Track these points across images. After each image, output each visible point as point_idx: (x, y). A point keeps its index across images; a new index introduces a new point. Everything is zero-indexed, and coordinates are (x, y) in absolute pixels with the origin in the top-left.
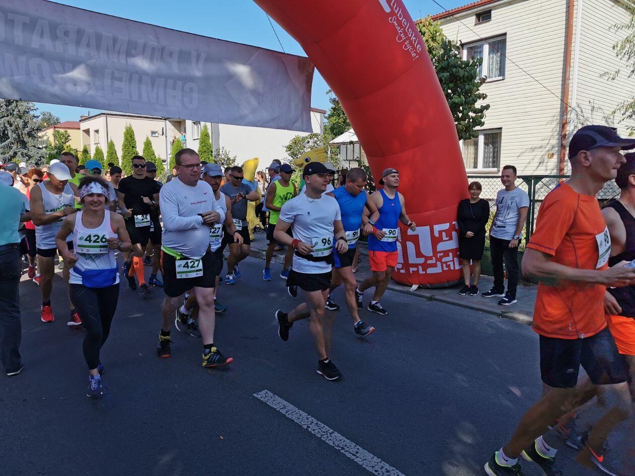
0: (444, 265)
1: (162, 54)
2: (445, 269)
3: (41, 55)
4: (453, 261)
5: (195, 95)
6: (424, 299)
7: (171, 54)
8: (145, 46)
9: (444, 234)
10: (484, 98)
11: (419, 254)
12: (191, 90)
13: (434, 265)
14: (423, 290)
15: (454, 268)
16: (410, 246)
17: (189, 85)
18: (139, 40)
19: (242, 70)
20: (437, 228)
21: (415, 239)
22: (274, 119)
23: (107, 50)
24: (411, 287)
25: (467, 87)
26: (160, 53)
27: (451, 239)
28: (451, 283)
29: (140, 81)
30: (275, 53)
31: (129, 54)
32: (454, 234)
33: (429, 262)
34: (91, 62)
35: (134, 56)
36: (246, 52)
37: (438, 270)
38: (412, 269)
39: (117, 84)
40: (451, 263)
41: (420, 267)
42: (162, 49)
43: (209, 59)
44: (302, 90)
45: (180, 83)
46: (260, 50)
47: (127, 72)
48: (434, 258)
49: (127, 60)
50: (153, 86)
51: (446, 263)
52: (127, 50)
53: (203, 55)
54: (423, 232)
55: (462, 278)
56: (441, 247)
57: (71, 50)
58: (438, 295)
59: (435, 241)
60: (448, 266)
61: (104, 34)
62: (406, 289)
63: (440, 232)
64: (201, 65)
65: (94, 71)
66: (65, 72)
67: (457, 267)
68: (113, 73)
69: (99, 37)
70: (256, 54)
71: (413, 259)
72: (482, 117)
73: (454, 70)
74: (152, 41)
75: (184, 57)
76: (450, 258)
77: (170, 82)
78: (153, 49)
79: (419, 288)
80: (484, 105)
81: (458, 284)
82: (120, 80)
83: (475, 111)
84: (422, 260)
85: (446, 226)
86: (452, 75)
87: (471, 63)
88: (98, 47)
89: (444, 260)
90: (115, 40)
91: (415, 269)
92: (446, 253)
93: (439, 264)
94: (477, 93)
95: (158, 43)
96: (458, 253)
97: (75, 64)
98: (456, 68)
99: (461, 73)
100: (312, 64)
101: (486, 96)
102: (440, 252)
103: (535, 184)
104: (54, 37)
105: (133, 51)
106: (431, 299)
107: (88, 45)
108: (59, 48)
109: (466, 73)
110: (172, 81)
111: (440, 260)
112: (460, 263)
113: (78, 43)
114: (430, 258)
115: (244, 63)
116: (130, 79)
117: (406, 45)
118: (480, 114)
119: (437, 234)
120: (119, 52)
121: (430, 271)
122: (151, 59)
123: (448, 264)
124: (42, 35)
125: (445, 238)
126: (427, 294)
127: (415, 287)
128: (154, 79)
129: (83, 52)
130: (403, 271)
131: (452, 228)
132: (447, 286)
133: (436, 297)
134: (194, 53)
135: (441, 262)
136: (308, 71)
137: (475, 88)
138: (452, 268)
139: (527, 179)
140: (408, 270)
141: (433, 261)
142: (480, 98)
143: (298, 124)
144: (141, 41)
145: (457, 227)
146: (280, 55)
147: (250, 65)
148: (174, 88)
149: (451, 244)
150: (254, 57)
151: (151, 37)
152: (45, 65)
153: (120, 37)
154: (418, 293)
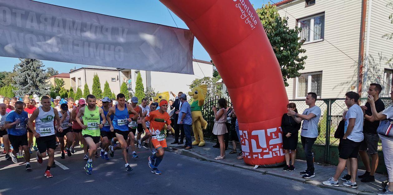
0: (274, 153)
1: (101, 30)
2: (274, 155)
3: (32, 32)
4: (279, 150)
5: (122, 54)
6: (261, 173)
7: (107, 30)
8: (91, 26)
9: (273, 134)
10: (304, 52)
11: (258, 147)
12: (119, 50)
13: (268, 153)
14: (261, 168)
15: (280, 154)
16: (253, 142)
17: (119, 47)
18: (87, 22)
19: (149, 38)
20: (269, 131)
21: (256, 138)
22: (170, 67)
23: (70, 28)
24: (255, 166)
25: (292, 45)
26: (100, 30)
27: (278, 137)
28: (278, 164)
29: (89, 46)
30: (170, 28)
31: (82, 31)
32: (280, 134)
33: (265, 151)
34: (60, 35)
35: (85, 32)
36: (152, 27)
37: (270, 156)
38: (254, 156)
39: (76, 47)
40: (278, 152)
41: (259, 155)
42: (101, 27)
43: (129, 32)
44: (187, 49)
45: (112, 47)
46: (160, 26)
47: (81, 41)
48: (267, 149)
49: (81, 34)
50: (97, 49)
51: (275, 152)
52: (81, 28)
53: (126, 30)
54: (260, 133)
55: (285, 161)
56: (272, 142)
57: (49, 29)
58: (270, 171)
59: (268, 139)
60: (276, 154)
61: (68, 19)
62: (251, 168)
63: (271, 133)
64: (125, 35)
65: (62, 41)
66: (45, 40)
67: (282, 154)
68: (73, 42)
69: (64, 21)
70: (158, 28)
71: (255, 150)
72: (303, 64)
73: (283, 35)
74: (95, 22)
75: (115, 31)
76: (277, 149)
77: (107, 46)
78: (96, 27)
79: (259, 167)
80: (304, 56)
81: (283, 165)
82: (78, 45)
83: (298, 60)
84: (260, 150)
85: (275, 130)
86: (282, 38)
87: (295, 31)
88: (64, 27)
89: (274, 150)
90: (74, 23)
91: (256, 156)
92: (275, 146)
93: (270, 152)
94: (300, 49)
95: (99, 23)
96: (282, 146)
97: (51, 37)
98: (285, 34)
99: (288, 37)
100: (193, 34)
101: (306, 51)
102: (271, 145)
103: (331, 103)
104: (39, 22)
105: (85, 29)
106: (265, 173)
107: (59, 26)
108: (42, 27)
109: (291, 37)
110: (108, 45)
111: (271, 150)
112: (284, 152)
113: (53, 25)
114: (265, 149)
115: (151, 34)
116: (83, 45)
117: (247, 21)
118: (301, 62)
119: (269, 135)
120: (76, 29)
121: (265, 156)
122: (95, 32)
123: (276, 152)
124: (32, 21)
125: (274, 137)
126: (263, 170)
127: (256, 166)
128: (97, 44)
129: (55, 30)
130: (249, 157)
131: (278, 131)
132: (276, 166)
133: (268, 172)
134: (120, 29)
135: (272, 151)
136: (191, 38)
137: (298, 46)
138: (279, 155)
139: (326, 101)
140: (252, 157)
141: (267, 151)
142: (301, 52)
143: (185, 70)
144: (89, 23)
145: (281, 130)
146: (173, 29)
147: (155, 35)
148: (109, 50)
149: (278, 141)
150: (157, 31)
151: (95, 20)
152: (34, 38)
153: (76, 21)
154: (258, 170)
